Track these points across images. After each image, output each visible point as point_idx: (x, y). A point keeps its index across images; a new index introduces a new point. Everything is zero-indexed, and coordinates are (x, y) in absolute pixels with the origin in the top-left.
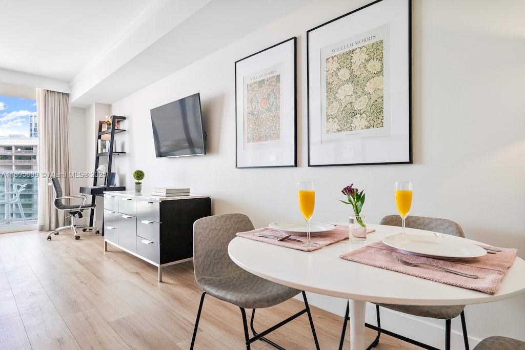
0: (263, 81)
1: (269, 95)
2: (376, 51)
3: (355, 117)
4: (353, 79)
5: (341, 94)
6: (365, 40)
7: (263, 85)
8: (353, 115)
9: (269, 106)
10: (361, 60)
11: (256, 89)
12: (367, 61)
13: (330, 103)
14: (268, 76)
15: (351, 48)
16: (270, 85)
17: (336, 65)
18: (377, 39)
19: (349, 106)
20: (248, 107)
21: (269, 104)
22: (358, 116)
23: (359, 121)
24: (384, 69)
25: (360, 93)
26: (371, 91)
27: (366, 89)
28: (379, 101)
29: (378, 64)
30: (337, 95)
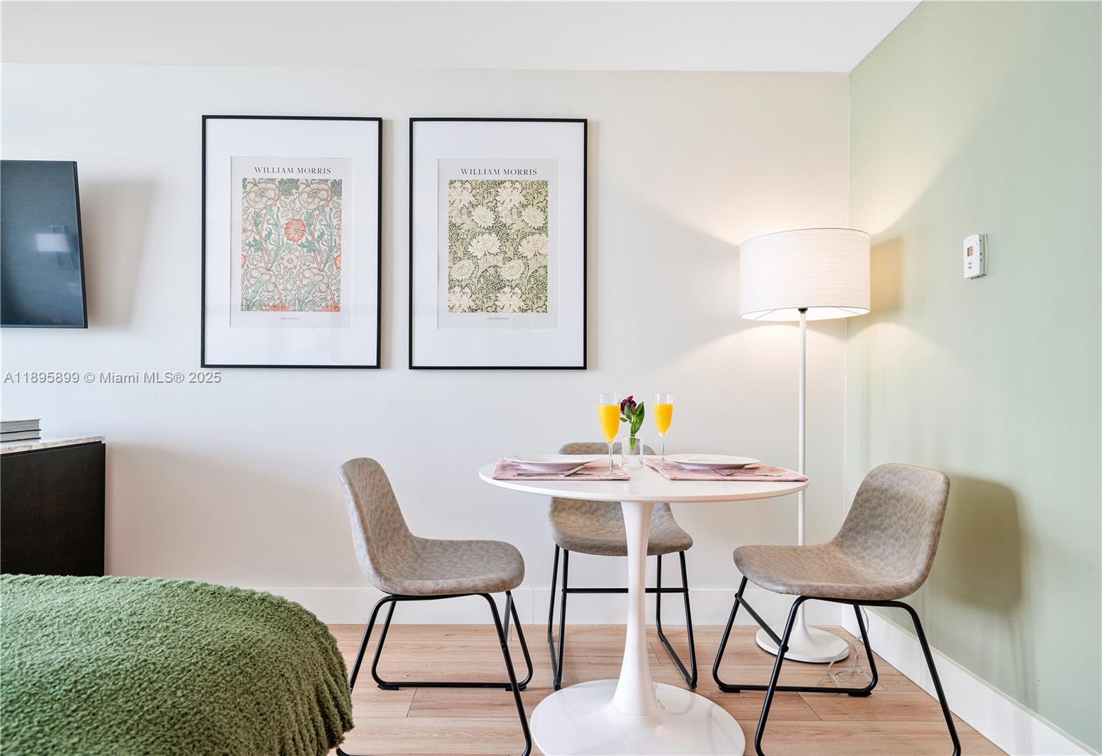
0: (295, 183)
1: (311, 216)
2: (537, 193)
3: (501, 291)
4: (499, 229)
5: (477, 248)
6: (519, 172)
7: (294, 191)
8: (498, 285)
9: (310, 238)
10: (513, 202)
11: (271, 194)
12: (524, 206)
13: (456, 259)
14: (310, 176)
15: (498, 178)
16: (313, 194)
17: (467, 198)
18: (539, 177)
19: (492, 271)
20: (244, 230)
21: (312, 234)
22: (507, 289)
23: (508, 299)
24: (549, 225)
25: (510, 254)
26: (530, 255)
27: (520, 249)
28: (542, 271)
29: (541, 216)
30: (470, 249)
